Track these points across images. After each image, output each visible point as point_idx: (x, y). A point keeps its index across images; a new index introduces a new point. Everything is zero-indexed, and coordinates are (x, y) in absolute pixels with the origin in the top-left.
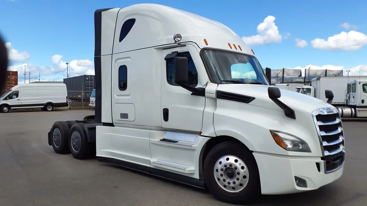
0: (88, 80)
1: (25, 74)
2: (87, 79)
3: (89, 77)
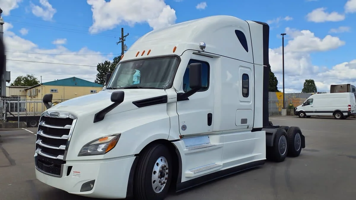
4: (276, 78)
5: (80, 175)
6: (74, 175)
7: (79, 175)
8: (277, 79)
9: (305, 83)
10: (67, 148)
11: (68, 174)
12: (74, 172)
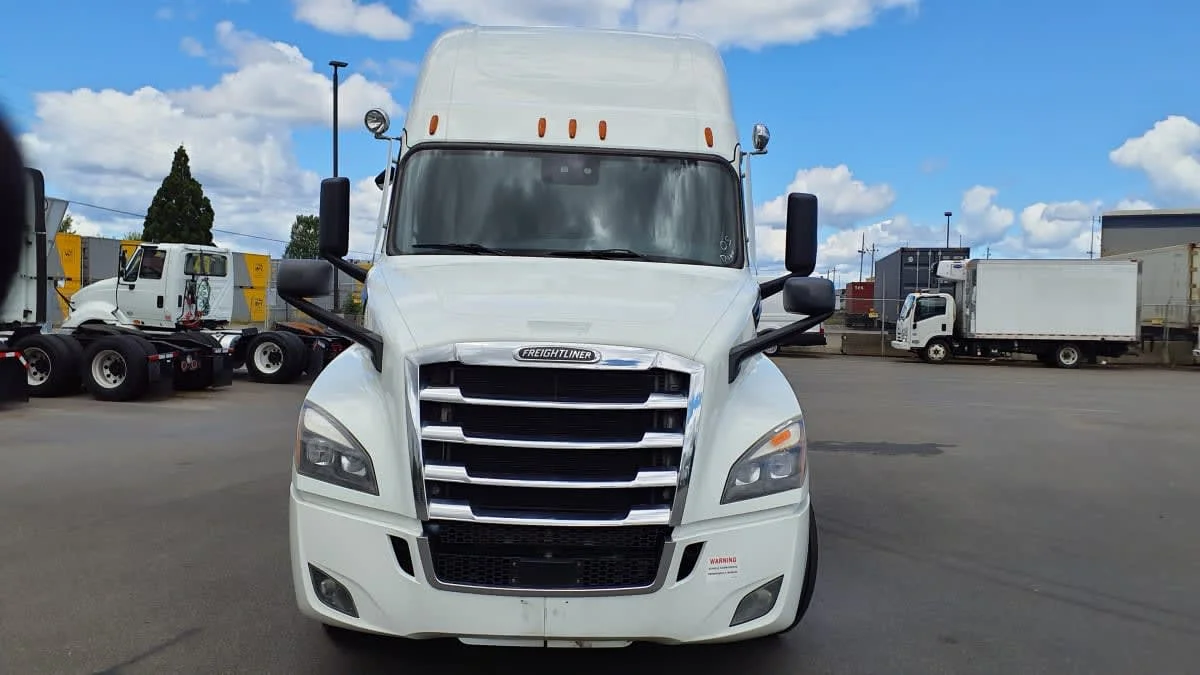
0: (914, 264)
1: (862, 252)
2: (911, 259)
3: (918, 253)
4: (207, 201)
5: (734, 570)
6: (713, 571)
7: (730, 570)
8: (213, 206)
9: (295, 227)
10: (685, 482)
11: (684, 571)
12: (712, 562)
